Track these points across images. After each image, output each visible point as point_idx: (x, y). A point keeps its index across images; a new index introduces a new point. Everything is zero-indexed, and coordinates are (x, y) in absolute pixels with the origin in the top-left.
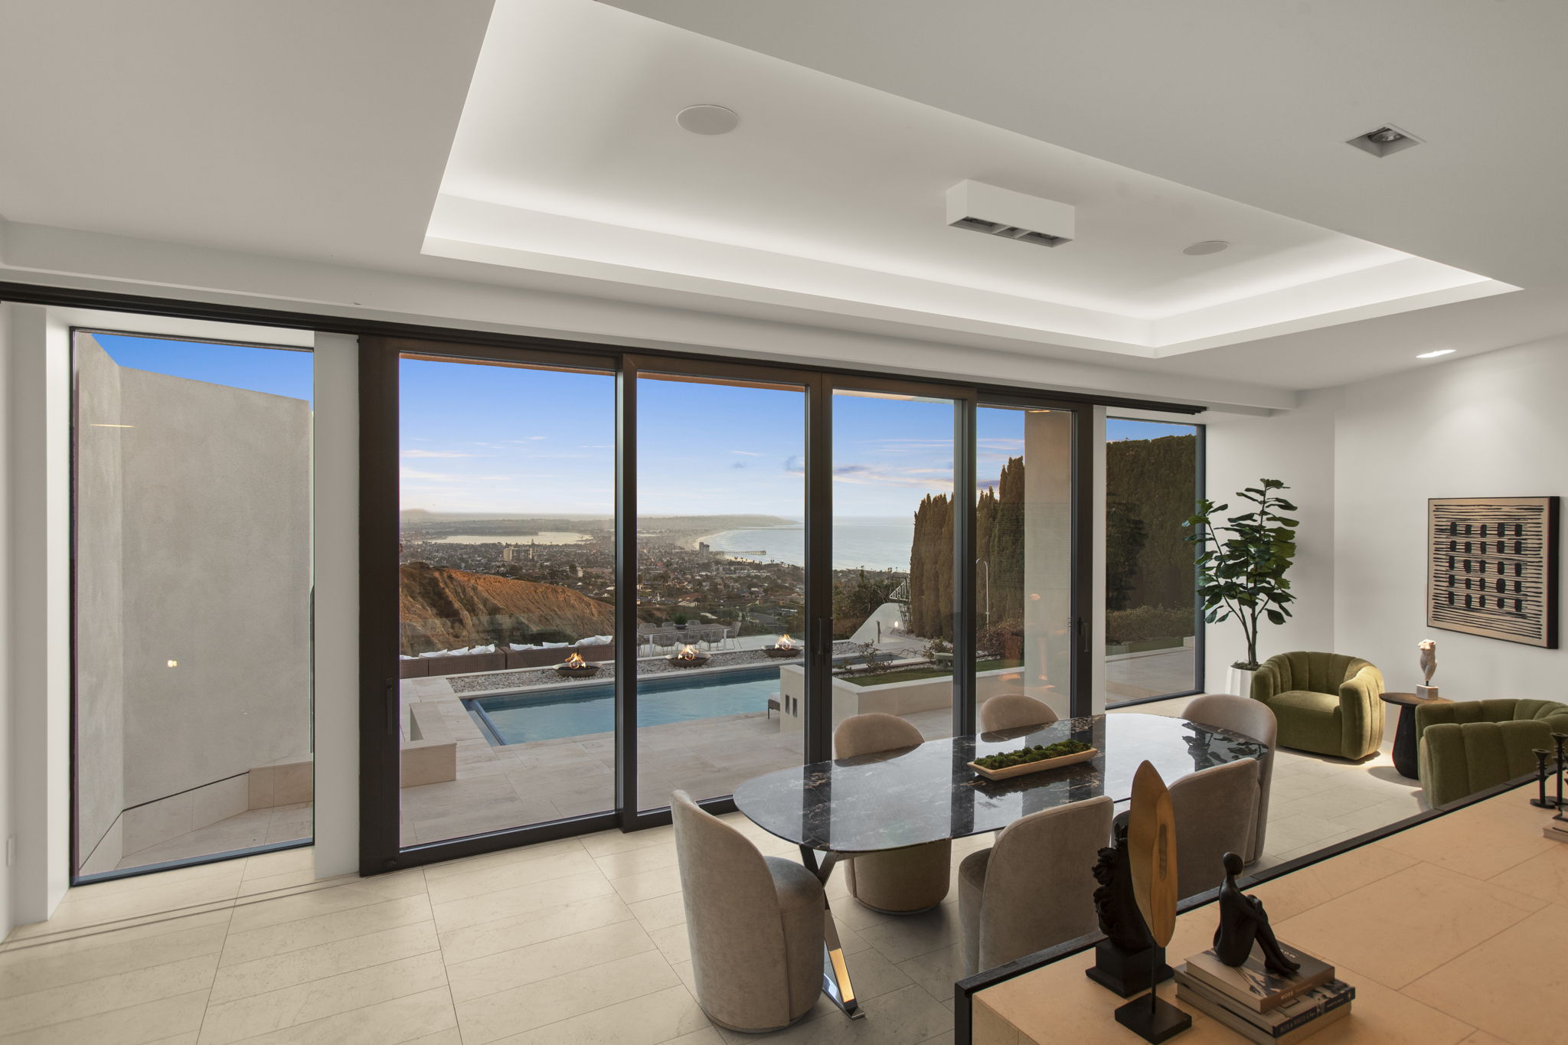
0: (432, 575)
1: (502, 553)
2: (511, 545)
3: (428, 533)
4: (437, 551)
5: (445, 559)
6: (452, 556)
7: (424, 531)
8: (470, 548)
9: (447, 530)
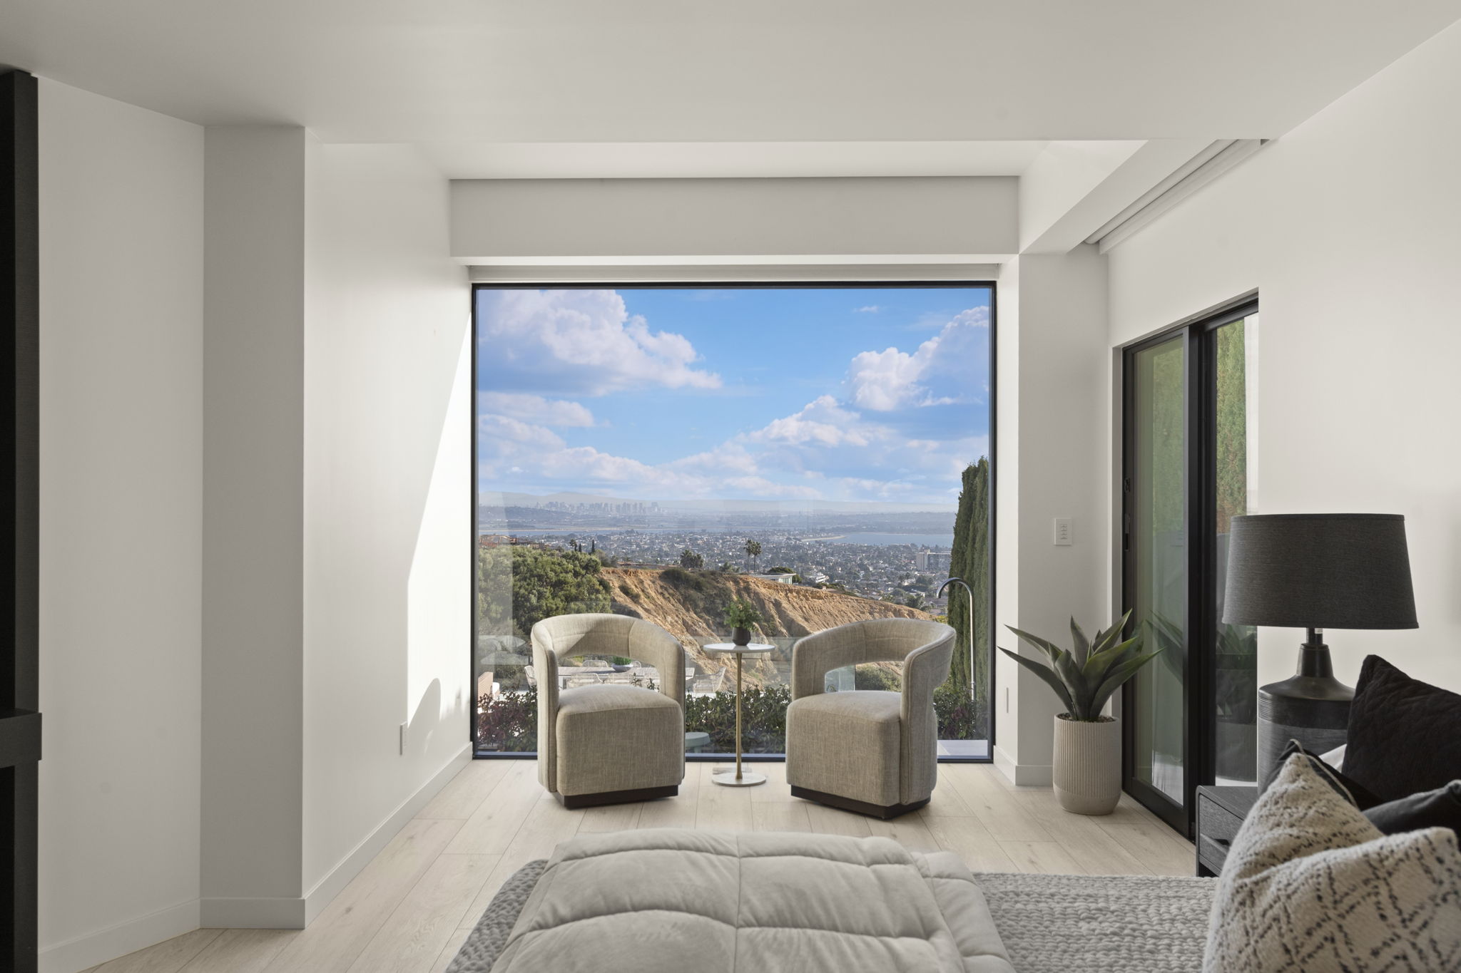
0: (724, 584)
1: (914, 558)
2: (927, 548)
3: (823, 530)
4: (832, 555)
5: (841, 565)
6: (850, 561)
7: (819, 527)
8: (875, 551)
9: (847, 526)
